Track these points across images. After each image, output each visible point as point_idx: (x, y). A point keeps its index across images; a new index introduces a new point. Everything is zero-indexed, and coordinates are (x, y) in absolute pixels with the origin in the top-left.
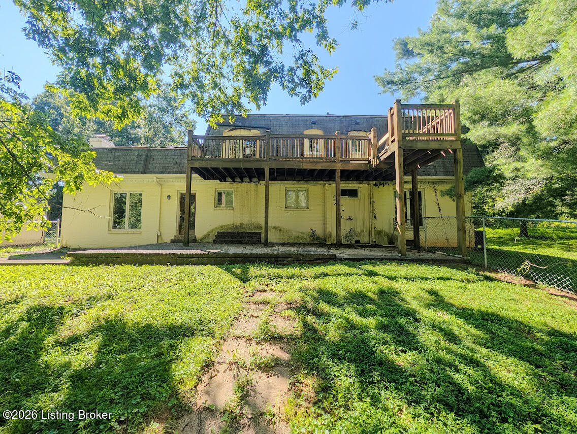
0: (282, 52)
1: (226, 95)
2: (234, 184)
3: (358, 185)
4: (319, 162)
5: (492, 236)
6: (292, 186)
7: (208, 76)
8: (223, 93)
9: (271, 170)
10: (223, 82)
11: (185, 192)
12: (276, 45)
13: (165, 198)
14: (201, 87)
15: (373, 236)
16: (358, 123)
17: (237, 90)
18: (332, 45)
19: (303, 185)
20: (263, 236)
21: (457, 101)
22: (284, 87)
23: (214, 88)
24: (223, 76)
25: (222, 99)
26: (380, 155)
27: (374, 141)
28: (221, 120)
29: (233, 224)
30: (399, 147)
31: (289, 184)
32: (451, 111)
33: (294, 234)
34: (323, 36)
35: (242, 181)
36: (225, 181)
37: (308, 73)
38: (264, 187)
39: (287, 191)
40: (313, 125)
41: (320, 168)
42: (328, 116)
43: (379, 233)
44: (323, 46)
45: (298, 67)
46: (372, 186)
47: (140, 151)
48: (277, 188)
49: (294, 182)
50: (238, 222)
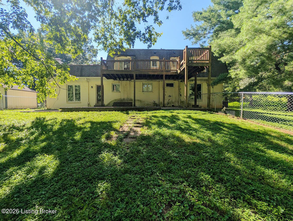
0: (140, 23)
1: (116, 42)
2: (120, 81)
3: (174, 81)
4: (156, 72)
5: (238, 105)
6: (146, 82)
7: (108, 34)
8: (115, 41)
9: (136, 75)
10: (115, 36)
11: (100, 85)
12: (137, 20)
13: (90, 87)
14: (106, 39)
15: (180, 103)
16: (175, 53)
17: (121, 40)
18: (161, 23)
19: (150, 82)
20: (133, 103)
21: (210, 46)
22: (141, 40)
23: (111, 39)
24: (114, 33)
25: (114, 44)
26: (181, 68)
27: (179, 62)
28: (114, 53)
29: (120, 99)
30: (187, 66)
31: (144, 81)
32: (208, 51)
33: (146, 103)
34: (156, 19)
35: (124, 80)
36: (116, 80)
37: (151, 36)
38: (133, 82)
39: (143, 85)
40: (154, 54)
41: (157, 74)
42: (161, 50)
43: (182, 102)
44: (156, 23)
45: (146, 33)
46: (180, 82)
47: (78, 66)
48: (139, 83)
49: (146, 80)
50: (123, 98)
